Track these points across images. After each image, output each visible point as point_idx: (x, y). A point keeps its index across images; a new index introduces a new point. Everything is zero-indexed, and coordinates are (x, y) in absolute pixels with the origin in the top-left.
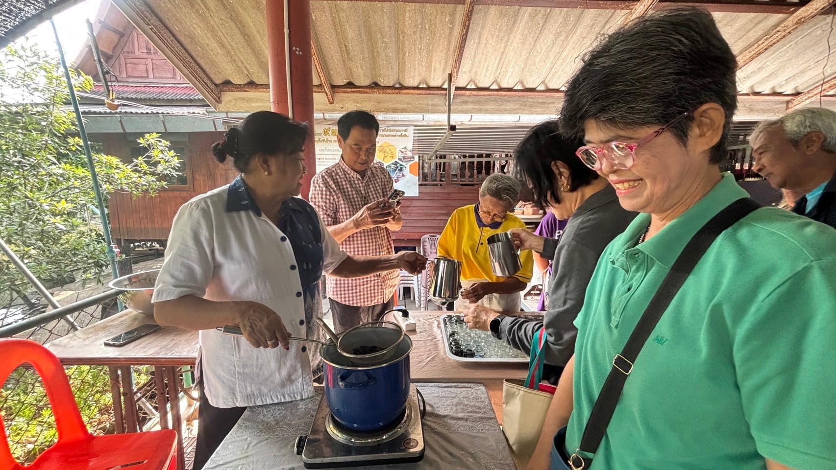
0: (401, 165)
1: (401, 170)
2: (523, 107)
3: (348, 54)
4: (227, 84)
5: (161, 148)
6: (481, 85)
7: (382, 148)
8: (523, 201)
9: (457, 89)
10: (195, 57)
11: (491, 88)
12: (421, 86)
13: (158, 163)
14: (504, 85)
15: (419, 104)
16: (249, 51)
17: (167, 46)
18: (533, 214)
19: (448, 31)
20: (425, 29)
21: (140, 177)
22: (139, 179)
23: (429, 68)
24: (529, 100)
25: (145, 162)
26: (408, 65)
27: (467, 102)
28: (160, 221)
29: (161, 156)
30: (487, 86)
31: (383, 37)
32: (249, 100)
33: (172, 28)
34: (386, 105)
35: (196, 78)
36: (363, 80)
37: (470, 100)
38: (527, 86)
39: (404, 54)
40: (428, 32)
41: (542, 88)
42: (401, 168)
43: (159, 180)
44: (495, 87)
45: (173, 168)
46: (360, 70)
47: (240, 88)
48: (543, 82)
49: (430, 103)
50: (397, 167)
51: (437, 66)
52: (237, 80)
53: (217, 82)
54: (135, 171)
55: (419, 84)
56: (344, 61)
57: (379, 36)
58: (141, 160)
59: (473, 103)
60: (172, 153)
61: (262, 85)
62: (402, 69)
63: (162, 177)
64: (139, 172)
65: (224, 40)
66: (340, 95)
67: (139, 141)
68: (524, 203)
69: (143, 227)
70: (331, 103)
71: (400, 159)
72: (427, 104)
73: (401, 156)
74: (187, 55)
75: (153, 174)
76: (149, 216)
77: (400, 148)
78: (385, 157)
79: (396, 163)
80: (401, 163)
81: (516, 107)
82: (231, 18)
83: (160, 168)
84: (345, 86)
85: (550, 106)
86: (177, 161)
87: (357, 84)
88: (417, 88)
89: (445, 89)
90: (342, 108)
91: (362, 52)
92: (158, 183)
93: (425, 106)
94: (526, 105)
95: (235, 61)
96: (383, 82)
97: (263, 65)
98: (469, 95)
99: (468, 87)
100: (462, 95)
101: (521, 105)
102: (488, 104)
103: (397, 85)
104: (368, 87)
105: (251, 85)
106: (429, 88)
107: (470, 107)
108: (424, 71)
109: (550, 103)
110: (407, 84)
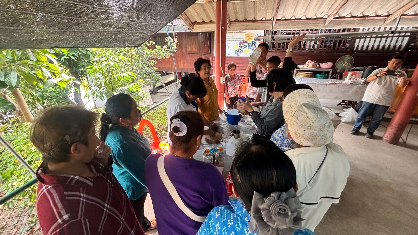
0: (255, 43)
1: (255, 45)
2: (305, 26)
3: (237, 12)
4: (195, 22)
5: (171, 42)
6: (287, 18)
7: (247, 35)
8: (310, 60)
9: (277, 20)
10: (188, 16)
11: (292, 19)
12: (263, 20)
14: (297, 18)
15: (262, 26)
16: (205, 14)
17: (183, 16)
18: (312, 67)
19: (273, 4)
20: (265, 3)
23: (266, 14)
24: (308, 22)
26: (258, 14)
27: (281, 24)
30: (290, 18)
32: (202, 27)
34: (249, 27)
35: (188, 23)
36: (241, 18)
37: (282, 24)
38: (307, 17)
39: (257, 11)
40: (265, 4)
41: (315, 17)
42: (255, 44)
44: (293, 18)
45: (175, 49)
46: (240, 16)
47: (199, 23)
48: (315, 15)
49: (266, 25)
50: (253, 44)
51: (269, 14)
52: (199, 21)
53: (193, 22)
55: (262, 19)
56: (235, 14)
57: (248, 7)
59: (284, 25)
61: (207, 22)
62: (256, 14)
65: (197, 11)
66: (233, 24)
67: (165, 40)
68: (310, 61)
70: (229, 28)
71: (255, 40)
72: (265, 26)
73: (255, 38)
74: (187, 17)
77: (256, 35)
78: (249, 39)
79: (253, 42)
80: (255, 41)
81: (302, 26)
82: (201, 6)
84: (235, 21)
85: (318, 24)
87: (239, 20)
88: (261, 20)
89: (272, 20)
90: (233, 29)
91: (242, 11)
93: (264, 27)
94: (307, 25)
95: (199, 16)
96: (248, 19)
97: (208, 17)
98: (282, 22)
99: (282, 19)
100: (279, 22)
101: (304, 25)
102: (290, 25)
103: (254, 20)
104: (243, 21)
105: (203, 22)
106: (266, 20)
107: (282, 26)
108: (264, 15)
109: (318, 23)
110: (257, 19)
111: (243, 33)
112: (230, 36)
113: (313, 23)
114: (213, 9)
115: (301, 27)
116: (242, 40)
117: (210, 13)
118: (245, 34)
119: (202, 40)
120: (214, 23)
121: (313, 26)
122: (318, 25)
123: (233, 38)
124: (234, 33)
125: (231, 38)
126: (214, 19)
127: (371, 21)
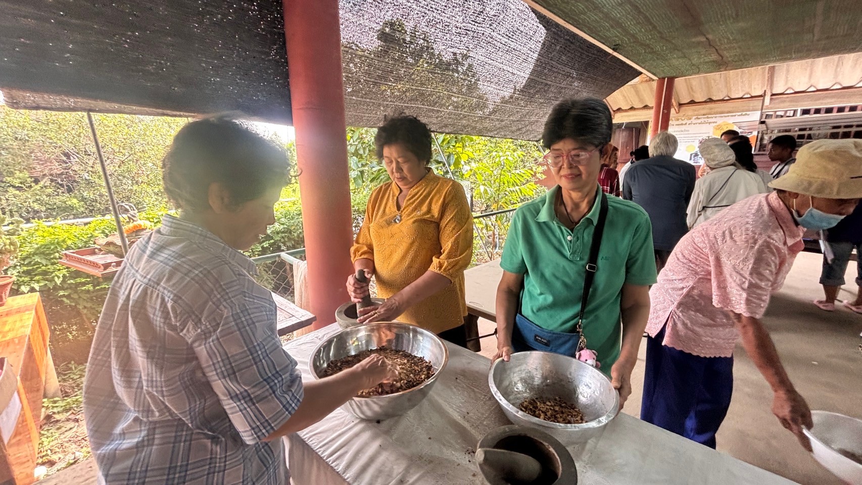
3: (692, 89)
4: (619, 110)
7: (719, 127)
9: (773, 95)
11: (808, 90)
12: (746, 96)
14: (820, 88)
15: (742, 106)
16: (636, 96)
23: (750, 87)
26: (734, 88)
27: (785, 101)
30: (804, 90)
32: (628, 116)
36: (699, 98)
37: (787, 100)
38: (845, 86)
39: (731, 85)
44: (811, 89)
46: (700, 95)
47: (626, 111)
49: (752, 105)
51: (756, 86)
52: (625, 107)
53: (615, 109)
55: (743, 96)
56: (690, 93)
57: (712, 81)
59: (791, 101)
61: (638, 108)
62: (729, 90)
66: (685, 109)
70: (677, 113)
72: (748, 106)
84: (688, 103)
87: (697, 101)
88: (742, 98)
89: (762, 96)
91: (702, 88)
93: (746, 108)
94: (844, 98)
95: (627, 100)
96: (714, 98)
97: (641, 100)
98: (788, 97)
99: (786, 93)
100: (781, 98)
101: (839, 98)
103: (727, 98)
104: (705, 102)
105: (632, 108)
106: (752, 97)
107: (787, 104)
108: (747, 90)
110: (733, 97)
111: (710, 123)
112: (680, 130)
113: (859, 93)
114: (651, 89)
115: (831, 102)
116: (707, 135)
117: (645, 96)
118: (715, 124)
119: (623, 140)
120: (652, 108)
123: (687, 133)
124: (689, 124)
125: (682, 133)
126: (652, 102)
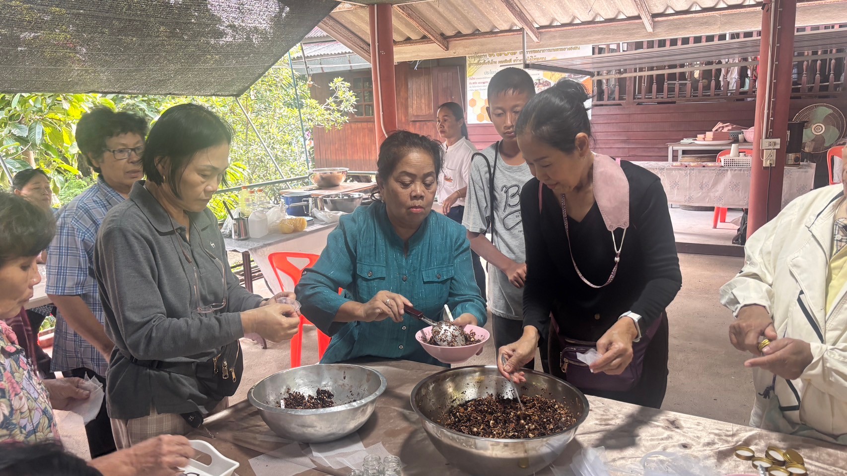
2: (607, 36)
5: (343, 89)
13: (341, 102)
21: (330, 114)
22: (329, 116)
24: (613, 28)
25: (334, 102)
27: (555, 36)
28: (351, 152)
29: (344, 96)
30: (570, 22)
31: (463, 8)
33: (341, 21)
36: (463, 28)
37: (557, 34)
38: (607, 17)
41: (622, 16)
43: (342, 115)
45: (352, 106)
54: (327, 109)
58: (331, 99)
60: (351, 93)
63: (344, 114)
64: (329, 109)
67: (330, 85)
69: (338, 158)
70: (446, 50)
75: (339, 111)
76: (342, 148)
83: (342, 107)
85: (634, 31)
86: (355, 99)
92: (342, 118)
96: (481, 29)
101: (605, 34)
102: (574, 37)
104: (475, 34)
109: (634, 29)
113: (623, 28)
115: (599, 39)
121: (624, 34)
122: (635, 33)
127: (753, 15)
